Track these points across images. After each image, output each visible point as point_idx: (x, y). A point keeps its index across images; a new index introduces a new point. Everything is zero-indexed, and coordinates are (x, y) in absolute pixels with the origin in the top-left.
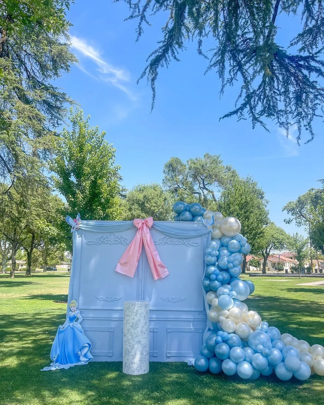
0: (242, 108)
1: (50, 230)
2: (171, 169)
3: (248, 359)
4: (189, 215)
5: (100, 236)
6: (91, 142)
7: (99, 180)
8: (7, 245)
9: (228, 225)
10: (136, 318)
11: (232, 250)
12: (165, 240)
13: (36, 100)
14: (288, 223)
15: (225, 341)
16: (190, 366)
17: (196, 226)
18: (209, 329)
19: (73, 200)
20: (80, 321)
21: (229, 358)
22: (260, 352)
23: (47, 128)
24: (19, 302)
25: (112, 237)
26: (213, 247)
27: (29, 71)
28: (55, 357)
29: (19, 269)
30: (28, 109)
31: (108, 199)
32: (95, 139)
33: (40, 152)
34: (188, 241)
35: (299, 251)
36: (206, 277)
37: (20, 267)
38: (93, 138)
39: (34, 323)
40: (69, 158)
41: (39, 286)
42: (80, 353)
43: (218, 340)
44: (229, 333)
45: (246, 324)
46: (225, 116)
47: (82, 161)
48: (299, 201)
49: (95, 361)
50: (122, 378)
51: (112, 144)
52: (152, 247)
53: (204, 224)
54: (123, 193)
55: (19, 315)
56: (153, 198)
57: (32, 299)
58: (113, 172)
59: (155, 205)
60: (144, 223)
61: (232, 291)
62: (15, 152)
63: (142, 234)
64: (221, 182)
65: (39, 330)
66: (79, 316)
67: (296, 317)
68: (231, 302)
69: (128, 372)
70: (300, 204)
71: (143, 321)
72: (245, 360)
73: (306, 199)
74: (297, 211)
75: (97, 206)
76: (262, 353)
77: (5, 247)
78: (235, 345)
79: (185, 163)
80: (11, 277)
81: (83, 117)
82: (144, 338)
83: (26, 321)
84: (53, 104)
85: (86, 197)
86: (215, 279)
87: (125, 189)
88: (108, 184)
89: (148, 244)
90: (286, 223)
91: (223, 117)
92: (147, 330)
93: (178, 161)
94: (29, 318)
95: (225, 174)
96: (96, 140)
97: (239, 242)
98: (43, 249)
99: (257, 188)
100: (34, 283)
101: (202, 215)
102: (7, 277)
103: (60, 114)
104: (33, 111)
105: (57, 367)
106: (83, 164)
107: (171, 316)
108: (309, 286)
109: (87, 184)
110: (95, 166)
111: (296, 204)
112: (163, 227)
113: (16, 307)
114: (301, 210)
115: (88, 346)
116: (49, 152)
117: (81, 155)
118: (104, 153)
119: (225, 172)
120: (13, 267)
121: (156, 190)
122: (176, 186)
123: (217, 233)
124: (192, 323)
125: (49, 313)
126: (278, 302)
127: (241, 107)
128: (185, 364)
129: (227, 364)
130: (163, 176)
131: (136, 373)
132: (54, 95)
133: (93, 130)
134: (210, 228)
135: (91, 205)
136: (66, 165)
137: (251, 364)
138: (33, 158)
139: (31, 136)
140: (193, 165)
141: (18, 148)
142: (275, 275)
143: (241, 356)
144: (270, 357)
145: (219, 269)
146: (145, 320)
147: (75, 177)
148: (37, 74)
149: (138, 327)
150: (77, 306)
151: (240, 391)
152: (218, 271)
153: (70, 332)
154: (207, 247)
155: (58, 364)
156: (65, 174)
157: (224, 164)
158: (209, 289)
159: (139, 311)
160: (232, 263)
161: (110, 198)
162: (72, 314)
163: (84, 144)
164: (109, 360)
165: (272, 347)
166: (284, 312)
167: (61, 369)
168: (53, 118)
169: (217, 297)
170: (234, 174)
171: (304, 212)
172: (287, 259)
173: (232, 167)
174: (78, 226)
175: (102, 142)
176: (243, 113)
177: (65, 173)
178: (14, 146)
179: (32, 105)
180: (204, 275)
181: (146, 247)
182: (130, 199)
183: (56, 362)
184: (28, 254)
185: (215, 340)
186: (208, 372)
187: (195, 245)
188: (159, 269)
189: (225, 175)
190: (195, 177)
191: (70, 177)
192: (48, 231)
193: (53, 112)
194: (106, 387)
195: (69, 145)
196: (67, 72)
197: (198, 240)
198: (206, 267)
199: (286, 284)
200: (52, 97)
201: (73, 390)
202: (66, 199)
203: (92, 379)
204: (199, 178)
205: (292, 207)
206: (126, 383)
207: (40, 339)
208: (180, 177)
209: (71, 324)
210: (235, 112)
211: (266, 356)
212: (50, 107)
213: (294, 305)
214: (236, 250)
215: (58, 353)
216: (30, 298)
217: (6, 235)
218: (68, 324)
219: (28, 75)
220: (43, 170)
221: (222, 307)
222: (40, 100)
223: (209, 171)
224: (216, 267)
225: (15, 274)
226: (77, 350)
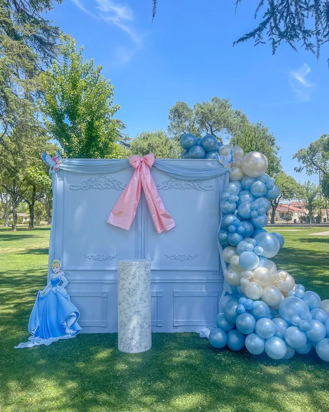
0: (260, 29)
1: (44, 179)
2: (176, 114)
3: (279, 333)
4: (200, 151)
5: (87, 178)
6: (86, 78)
7: (96, 122)
8: (9, 198)
9: (251, 162)
10: (134, 283)
11: (256, 194)
12: (170, 183)
13: (27, 36)
14: (299, 172)
15: (249, 311)
16: (202, 338)
17: (209, 164)
18: (227, 294)
19: (67, 144)
20: (64, 284)
21: (254, 332)
22: (296, 325)
23: (40, 68)
24: (13, 257)
25: (102, 180)
26: (232, 191)
27: (18, 5)
28: (34, 330)
29: (23, 222)
30: (17, 46)
31: (106, 143)
32: (90, 75)
33: (33, 95)
34: (199, 183)
35: (311, 200)
36: (222, 228)
37: (24, 220)
38: (88, 73)
39: (24, 282)
40: (62, 97)
41: (40, 239)
42: (65, 324)
43: (240, 309)
44: (254, 300)
45: (276, 287)
46: (240, 40)
47: (76, 100)
48: (310, 149)
49: (85, 333)
50: (116, 358)
51: (109, 80)
52: (154, 191)
53: (220, 162)
54: (127, 142)
55: (9, 272)
56: (158, 147)
57: (28, 253)
58: (111, 112)
59: (160, 153)
60: (143, 162)
61: (256, 246)
62: (5, 94)
63: (140, 175)
64: (230, 128)
65: (26, 290)
66: (64, 278)
67: (317, 271)
68: (255, 261)
69: (125, 349)
70: (312, 151)
71: (142, 286)
72: (275, 335)
73: (319, 146)
74: (308, 159)
75: (95, 151)
76: (298, 327)
77: (6, 199)
78: (262, 315)
79: (192, 108)
80: (13, 231)
81: (75, 49)
82: (144, 307)
83: (15, 279)
84: (46, 40)
85: (82, 141)
86: (234, 231)
87: (128, 138)
88: (106, 127)
89: (148, 189)
90: (297, 172)
91: (238, 42)
92: (147, 297)
93: (184, 106)
94: (19, 276)
95: (234, 119)
96: (92, 76)
97: (266, 184)
98: (46, 202)
99: (268, 135)
100: (35, 236)
101: (217, 151)
102: (9, 230)
103: (53, 52)
104: (22, 47)
105: (36, 343)
106: (77, 103)
107: (179, 277)
108: (322, 236)
109: (83, 126)
110: (91, 106)
111: (308, 151)
112: (167, 166)
113: (8, 263)
114: (312, 158)
115: (75, 315)
116: (43, 95)
117: (74, 92)
118: (101, 91)
119: (234, 117)
120: (15, 220)
121: (161, 138)
122: (183, 133)
123: (237, 172)
124: (204, 285)
125: (43, 269)
126: (294, 254)
127: (260, 26)
128: (196, 336)
129: (251, 340)
130: (168, 122)
131: (134, 351)
132: (45, 30)
133: (87, 64)
134: (227, 167)
135: (88, 151)
136: (59, 105)
137: (284, 339)
138: (25, 101)
139: (22, 76)
140: (200, 110)
141: (7, 89)
142: (284, 225)
143: (270, 330)
144: (308, 332)
145: (239, 218)
146: (145, 285)
147: (69, 119)
148: (28, 7)
149: (136, 294)
150: (61, 266)
151: (272, 378)
152: (238, 221)
153: (52, 298)
154: (224, 191)
155: (37, 338)
156: (58, 116)
157: (233, 109)
158: (227, 244)
159: (137, 273)
160: (256, 210)
161: (109, 142)
162: (55, 277)
163: (77, 80)
164: (103, 331)
165: (312, 319)
166: (302, 265)
167: (41, 345)
168: (46, 56)
169: (237, 253)
170: (244, 119)
171: (315, 159)
172: (296, 209)
173: (241, 111)
174: (58, 166)
175: (98, 78)
176: (261, 35)
177: (58, 114)
178: (3, 87)
179: (22, 41)
180: (220, 227)
181: (146, 192)
182: (133, 148)
183: (36, 335)
184: (30, 206)
185: (236, 310)
186: (226, 348)
187: (208, 189)
188: (163, 219)
189: (235, 121)
190: (202, 123)
191: (64, 119)
192: (42, 180)
193: (46, 50)
194: (94, 374)
195: (60, 81)
196: (59, 3)
197: (213, 182)
198: (222, 216)
199: (299, 234)
200: (43, 32)
201: (49, 380)
202: (61, 144)
203: (78, 361)
204: (207, 125)
205: (303, 155)
206: (121, 366)
207: (26, 303)
208: (187, 124)
209: (54, 289)
210: (252, 34)
211: (304, 330)
212: (42, 43)
213: (311, 256)
214: (261, 194)
215: (38, 324)
216: (26, 253)
217: (5, 188)
218: (50, 289)
219: (17, 8)
220: (37, 115)
221: (243, 267)
222: (30, 35)
223: (217, 116)
224: (235, 216)
225: (17, 227)
226: (62, 320)
